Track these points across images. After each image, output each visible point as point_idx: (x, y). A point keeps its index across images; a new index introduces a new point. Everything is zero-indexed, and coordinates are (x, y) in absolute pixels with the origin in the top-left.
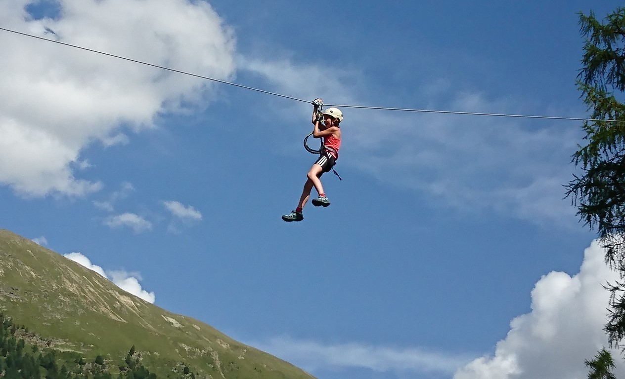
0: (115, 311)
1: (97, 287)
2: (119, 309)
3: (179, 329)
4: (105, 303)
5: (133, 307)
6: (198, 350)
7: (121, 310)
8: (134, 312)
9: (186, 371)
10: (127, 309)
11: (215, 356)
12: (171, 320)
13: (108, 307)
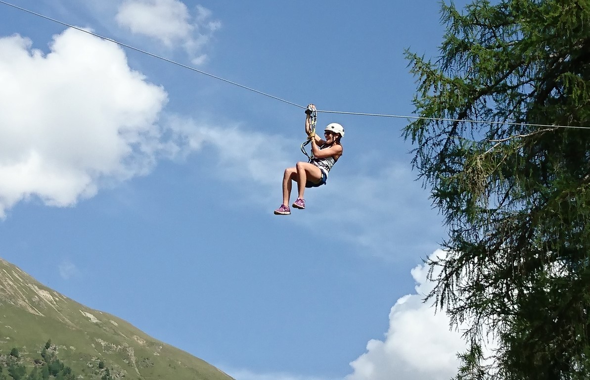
0: (33, 305)
1: (16, 281)
2: (37, 303)
3: (96, 324)
4: (24, 297)
5: (51, 302)
6: (115, 346)
7: (39, 304)
8: (53, 306)
9: (101, 366)
10: (46, 303)
11: (131, 352)
12: (89, 315)
13: (27, 301)
